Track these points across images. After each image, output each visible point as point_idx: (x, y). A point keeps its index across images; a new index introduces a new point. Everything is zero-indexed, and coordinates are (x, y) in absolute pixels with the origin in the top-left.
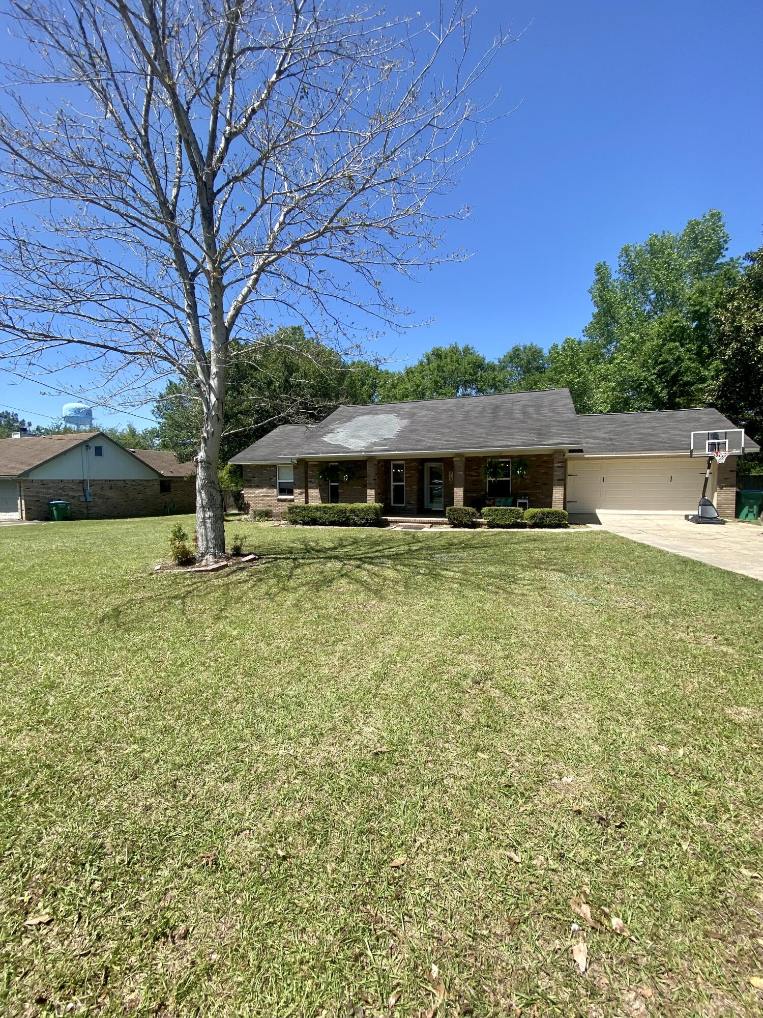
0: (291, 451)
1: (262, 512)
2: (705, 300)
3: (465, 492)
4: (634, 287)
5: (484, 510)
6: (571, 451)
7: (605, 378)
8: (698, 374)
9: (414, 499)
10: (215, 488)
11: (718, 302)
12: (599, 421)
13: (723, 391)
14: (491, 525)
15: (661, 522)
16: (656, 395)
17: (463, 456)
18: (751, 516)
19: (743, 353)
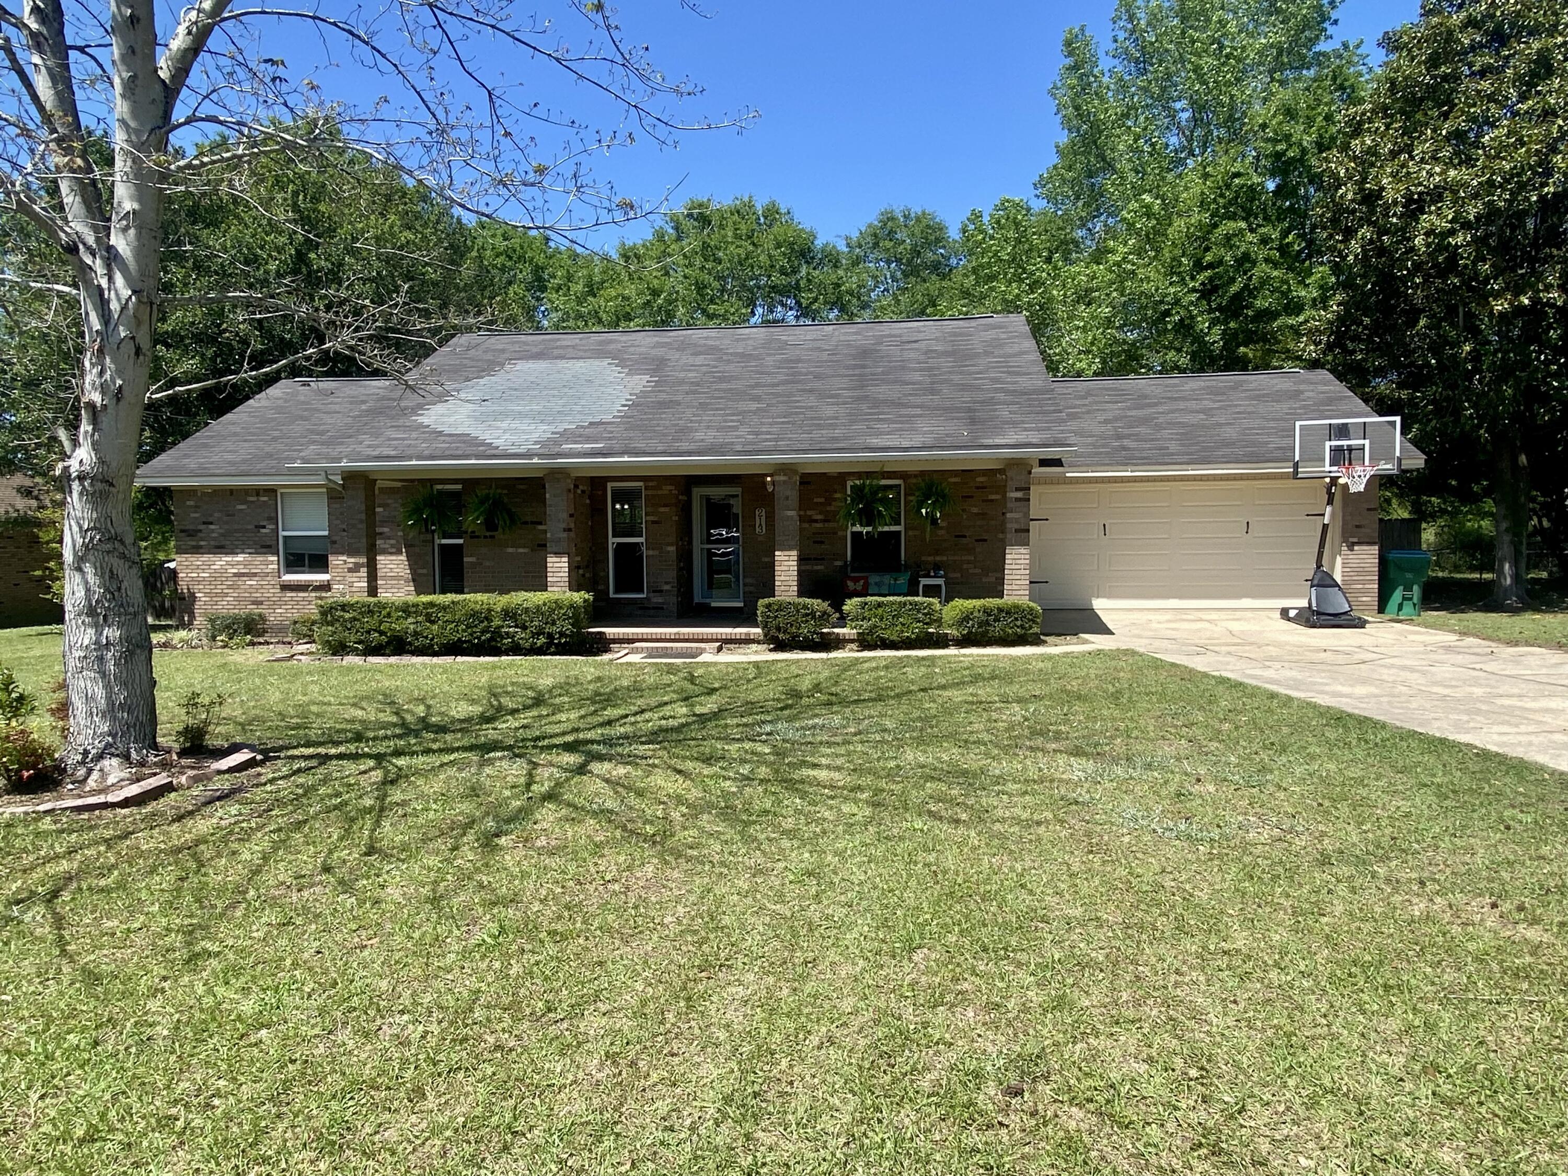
0: (325, 450)
1: (236, 620)
2: (1297, 130)
3: (801, 560)
4: (1145, 90)
5: (851, 605)
6: (1044, 463)
7: (1085, 297)
8: (1285, 294)
9: (668, 579)
10: (123, 556)
11: (1321, 136)
12: (1089, 394)
13: (1338, 333)
14: (866, 642)
15: (1236, 626)
16: (1199, 339)
17: (795, 472)
18: (1408, 608)
19: (1382, 251)
